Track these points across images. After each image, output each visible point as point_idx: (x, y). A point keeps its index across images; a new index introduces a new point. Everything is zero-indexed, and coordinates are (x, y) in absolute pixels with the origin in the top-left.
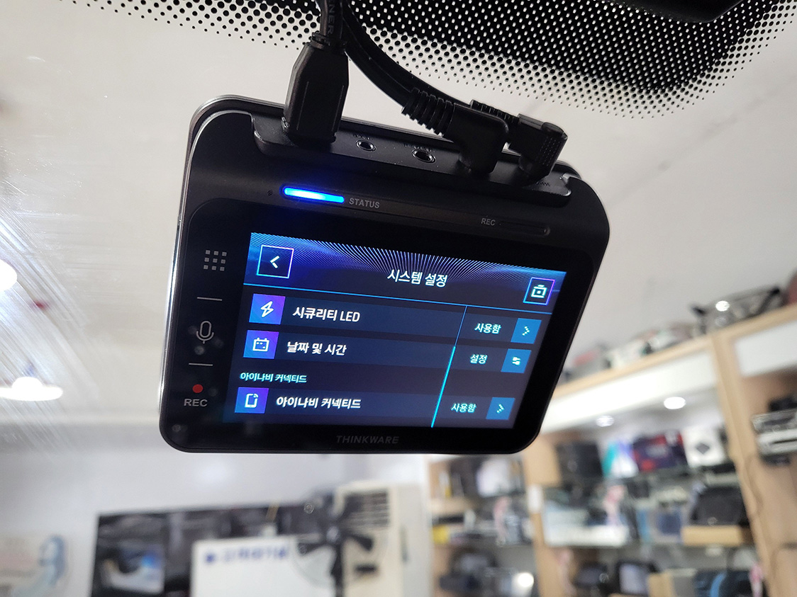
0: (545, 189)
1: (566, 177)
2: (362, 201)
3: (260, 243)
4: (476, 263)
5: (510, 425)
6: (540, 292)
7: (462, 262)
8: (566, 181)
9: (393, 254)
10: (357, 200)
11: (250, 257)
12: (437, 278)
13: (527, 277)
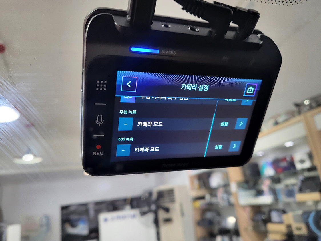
0: (250, 41)
1: (259, 35)
2: (167, 51)
3: (122, 75)
4: (222, 79)
5: (239, 154)
6: (251, 90)
7: (215, 78)
8: (260, 37)
9: (183, 76)
10: (165, 51)
11: (117, 83)
12: (204, 87)
13: (245, 83)
